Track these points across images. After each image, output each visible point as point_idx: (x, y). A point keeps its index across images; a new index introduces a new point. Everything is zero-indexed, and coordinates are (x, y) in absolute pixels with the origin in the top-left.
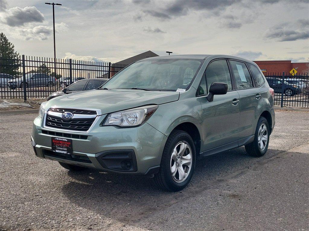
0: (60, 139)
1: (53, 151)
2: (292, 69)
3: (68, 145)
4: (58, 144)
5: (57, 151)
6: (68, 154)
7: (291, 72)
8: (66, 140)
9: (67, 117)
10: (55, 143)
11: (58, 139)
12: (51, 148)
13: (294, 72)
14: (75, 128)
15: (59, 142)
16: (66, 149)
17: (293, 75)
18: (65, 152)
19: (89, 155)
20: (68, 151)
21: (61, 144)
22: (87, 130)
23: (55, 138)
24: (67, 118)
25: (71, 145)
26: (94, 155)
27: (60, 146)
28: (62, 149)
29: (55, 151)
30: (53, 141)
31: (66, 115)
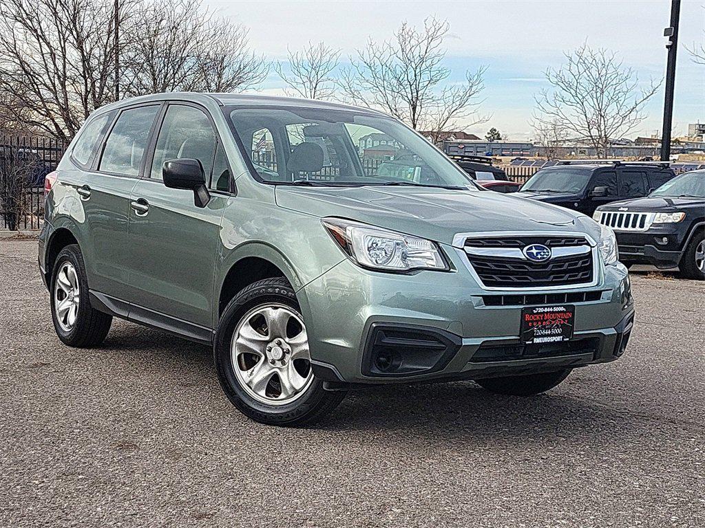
0: (546, 310)
1: (527, 343)
3: (564, 320)
4: (540, 323)
5: (537, 341)
6: (565, 340)
8: (565, 310)
9: (539, 256)
10: (533, 322)
11: (540, 310)
14: (565, 279)
15: (543, 317)
16: (559, 331)
18: (559, 339)
19: (606, 332)
20: (563, 334)
21: (546, 320)
23: (535, 308)
24: (541, 259)
25: (572, 320)
27: (544, 328)
28: (549, 332)
29: (533, 340)
30: (527, 317)
31: (534, 251)
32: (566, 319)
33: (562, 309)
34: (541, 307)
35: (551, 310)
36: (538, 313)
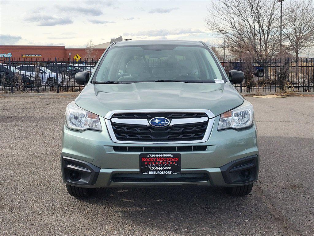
0: (157, 156)
1: (144, 174)
2: (76, 55)
3: (172, 162)
4: (153, 163)
5: (152, 173)
6: (174, 174)
7: (75, 58)
8: (172, 156)
10: (146, 162)
11: (153, 156)
12: (139, 170)
13: (77, 58)
15: (156, 160)
16: (169, 168)
17: (77, 60)
18: (168, 173)
19: (210, 170)
20: (173, 170)
21: (158, 162)
22: (201, 138)
23: (148, 154)
24: (161, 125)
25: (179, 162)
26: (218, 170)
27: (157, 166)
28: (161, 169)
29: (148, 173)
30: (143, 159)
31: (157, 121)
32: (174, 161)
33: (170, 155)
34: (153, 154)
35: (161, 156)
36: (151, 157)
